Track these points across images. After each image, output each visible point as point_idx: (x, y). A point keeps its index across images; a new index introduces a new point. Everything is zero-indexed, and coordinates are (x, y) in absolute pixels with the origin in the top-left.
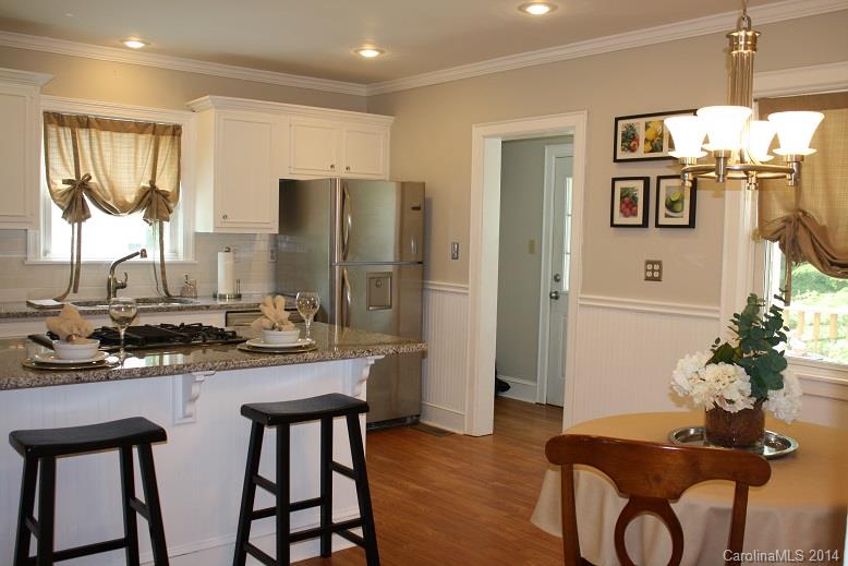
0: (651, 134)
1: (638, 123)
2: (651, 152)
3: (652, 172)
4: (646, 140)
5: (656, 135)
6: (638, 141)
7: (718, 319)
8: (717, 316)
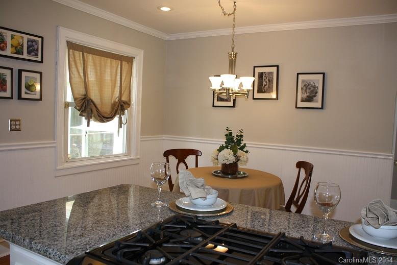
0: (15, 43)
1: (6, 33)
2: (15, 53)
3: (17, 65)
4: (12, 46)
5: (19, 44)
6: (6, 44)
7: (54, 147)
8: (55, 145)
